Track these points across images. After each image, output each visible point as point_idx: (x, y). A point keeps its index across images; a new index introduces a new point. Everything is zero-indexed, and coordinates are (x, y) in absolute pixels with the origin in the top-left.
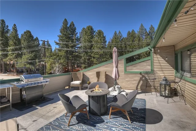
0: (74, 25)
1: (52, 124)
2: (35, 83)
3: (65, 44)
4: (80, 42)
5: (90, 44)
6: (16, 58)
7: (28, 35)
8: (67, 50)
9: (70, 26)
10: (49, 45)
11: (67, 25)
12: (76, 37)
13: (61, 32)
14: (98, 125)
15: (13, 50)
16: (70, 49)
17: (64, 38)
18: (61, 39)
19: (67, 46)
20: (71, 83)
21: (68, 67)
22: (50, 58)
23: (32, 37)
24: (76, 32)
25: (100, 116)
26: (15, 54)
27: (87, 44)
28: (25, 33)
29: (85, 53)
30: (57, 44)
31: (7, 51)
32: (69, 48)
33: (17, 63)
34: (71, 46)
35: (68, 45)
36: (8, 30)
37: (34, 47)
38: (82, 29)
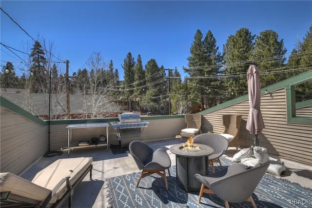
0: (212, 36)
1: (125, 178)
2: (135, 125)
3: (198, 70)
4: (223, 61)
5: (243, 63)
6: (141, 94)
7: (151, 65)
8: (202, 79)
9: (206, 38)
10: (178, 74)
11: (200, 40)
12: (217, 54)
13: (192, 52)
14: (172, 203)
15: (138, 85)
16: (206, 76)
17: (197, 60)
18: (192, 63)
19: (201, 72)
20: (183, 130)
21: (203, 106)
22: (176, 93)
23: (157, 66)
24: (215, 46)
25: (186, 192)
26: (139, 90)
27: (237, 63)
28: (148, 62)
29: (233, 81)
30: (187, 70)
31: (134, 87)
32: (204, 75)
33: (141, 100)
34: (207, 72)
35: (203, 70)
36: (134, 62)
37: (158, 78)
38: (228, 39)
